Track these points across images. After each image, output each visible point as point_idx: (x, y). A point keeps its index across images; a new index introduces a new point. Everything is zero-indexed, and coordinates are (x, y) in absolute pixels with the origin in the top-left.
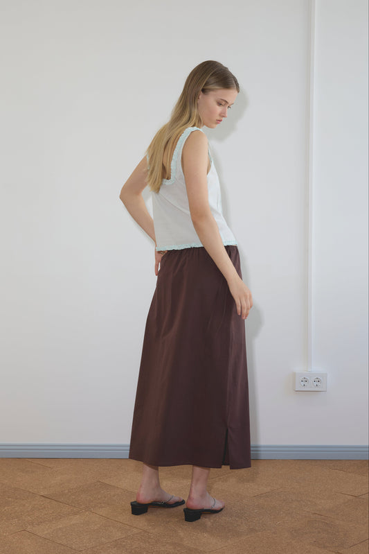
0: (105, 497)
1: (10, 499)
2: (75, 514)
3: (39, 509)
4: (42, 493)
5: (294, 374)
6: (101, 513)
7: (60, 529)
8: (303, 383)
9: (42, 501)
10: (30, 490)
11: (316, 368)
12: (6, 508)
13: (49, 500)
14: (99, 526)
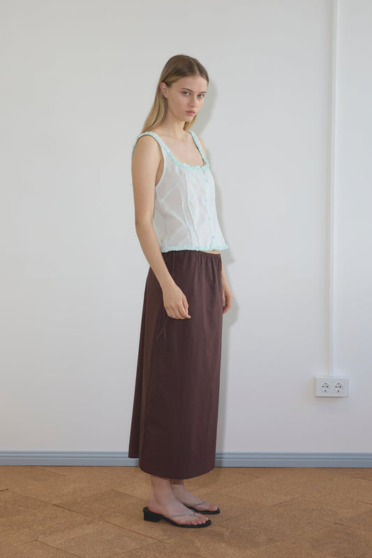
0: (119, 506)
1: (21, 508)
2: (88, 523)
3: (51, 519)
4: (54, 502)
5: (315, 380)
6: (115, 523)
7: (73, 539)
8: (324, 389)
9: (54, 510)
10: (42, 499)
11: (338, 373)
12: (17, 517)
13: (61, 509)
14: (112, 535)
